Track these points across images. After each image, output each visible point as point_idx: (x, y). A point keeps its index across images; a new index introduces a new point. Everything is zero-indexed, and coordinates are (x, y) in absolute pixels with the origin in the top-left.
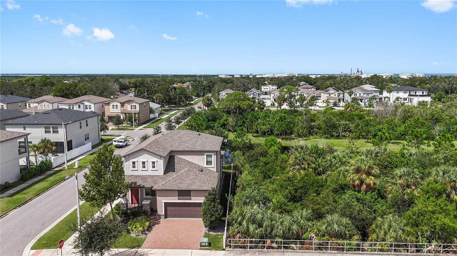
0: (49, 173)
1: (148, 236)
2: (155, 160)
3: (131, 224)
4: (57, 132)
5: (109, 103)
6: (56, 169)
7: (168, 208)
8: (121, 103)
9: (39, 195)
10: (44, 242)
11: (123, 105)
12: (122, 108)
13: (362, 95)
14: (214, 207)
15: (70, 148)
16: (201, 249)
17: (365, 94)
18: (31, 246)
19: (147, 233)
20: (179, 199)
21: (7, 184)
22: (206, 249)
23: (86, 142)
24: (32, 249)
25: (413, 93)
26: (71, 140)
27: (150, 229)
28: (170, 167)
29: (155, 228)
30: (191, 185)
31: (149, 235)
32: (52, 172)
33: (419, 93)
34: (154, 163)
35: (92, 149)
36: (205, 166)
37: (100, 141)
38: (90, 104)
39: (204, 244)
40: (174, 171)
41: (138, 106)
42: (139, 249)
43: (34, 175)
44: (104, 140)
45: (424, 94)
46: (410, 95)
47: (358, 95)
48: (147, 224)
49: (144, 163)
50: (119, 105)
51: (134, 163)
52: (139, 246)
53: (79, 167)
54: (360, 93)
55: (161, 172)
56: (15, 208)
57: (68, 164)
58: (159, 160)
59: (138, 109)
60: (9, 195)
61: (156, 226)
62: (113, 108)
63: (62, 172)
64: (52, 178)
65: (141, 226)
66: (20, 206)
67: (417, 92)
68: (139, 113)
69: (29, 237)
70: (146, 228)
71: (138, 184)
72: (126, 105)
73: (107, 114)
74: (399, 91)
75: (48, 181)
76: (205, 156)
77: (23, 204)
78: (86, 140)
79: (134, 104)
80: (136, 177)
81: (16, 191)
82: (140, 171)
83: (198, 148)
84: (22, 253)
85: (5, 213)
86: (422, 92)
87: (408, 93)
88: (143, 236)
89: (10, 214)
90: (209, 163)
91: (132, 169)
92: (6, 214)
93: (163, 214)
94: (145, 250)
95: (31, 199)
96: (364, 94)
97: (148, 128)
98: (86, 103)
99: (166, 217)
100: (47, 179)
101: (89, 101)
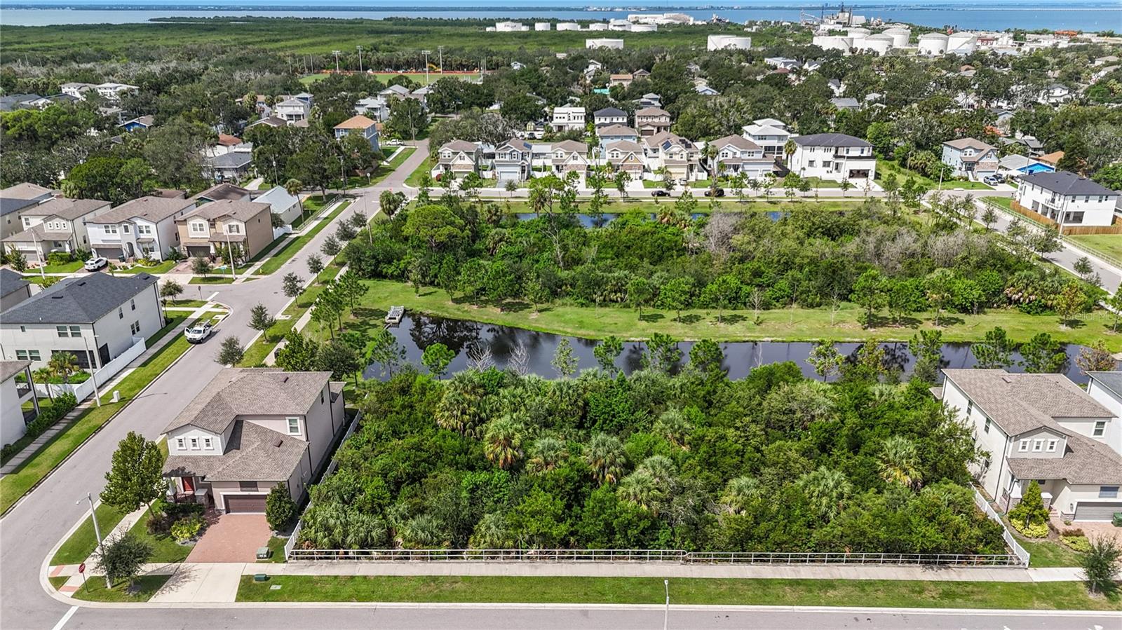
0: (72, 415)
1: (197, 543)
2: (209, 436)
3: (175, 529)
4: (79, 335)
5: (185, 220)
6: (82, 407)
7: (230, 501)
8: (209, 220)
9: (57, 467)
10: (65, 555)
11: (212, 223)
12: (213, 230)
13: (738, 155)
14: (279, 507)
15: (105, 359)
16: (258, 562)
17: (746, 152)
18: (51, 559)
19: (197, 538)
20: (242, 491)
21: (8, 448)
22: (264, 562)
23: (134, 338)
24: (51, 565)
25: (842, 152)
26: (106, 344)
27: (201, 532)
28: (233, 442)
29: (211, 531)
30: (256, 472)
31: (199, 541)
32: (75, 414)
33: (855, 152)
34: (207, 441)
35: (147, 349)
36: (289, 433)
37: (164, 325)
38: (147, 224)
39: (261, 556)
40: (239, 449)
41: (242, 226)
42: (183, 564)
43: (48, 425)
44: (172, 320)
45: (865, 154)
46: (836, 156)
47: (730, 156)
48: (198, 527)
49: (194, 441)
50: (206, 224)
51: (180, 441)
52: (182, 560)
53: (122, 400)
54: (735, 151)
55: (219, 451)
56: (25, 495)
57: (101, 394)
58: (214, 437)
59: (243, 232)
60: (13, 468)
61: (212, 526)
62: (195, 230)
63: (92, 415)
64: (75, 431)
65: (188, 531)
66: (30, 491)
67: (850, 149)
68: (245, 242)
69: (46, 545)
70: (195, 534)
71: (187, 471)
72: (218, 224)
73: (183, 241)
74: (816, 148)
75: (69, 436)
76: (287, 421)
77: (35, 486)
78: (134, 333)
79: (234, 223)
80: (185, 458)
81: (23, 460)
82: (190, 451)
83: (277, 411)
84: (40, 570)
85: (11, 503)
86: (860, 148)
87: (833, 152)
88: (191, 544)
89: (19, 505)
90: (293, 429)
91: (178, 448)
92: (12, 507)
93: (224, 508)
94: (190, 564)
95: (45, 477)
96: (743, 153)
97: (263, 273)
98: (139, 222)
99: (228, 512)
100: (68, 433)
101: (145, 216)
